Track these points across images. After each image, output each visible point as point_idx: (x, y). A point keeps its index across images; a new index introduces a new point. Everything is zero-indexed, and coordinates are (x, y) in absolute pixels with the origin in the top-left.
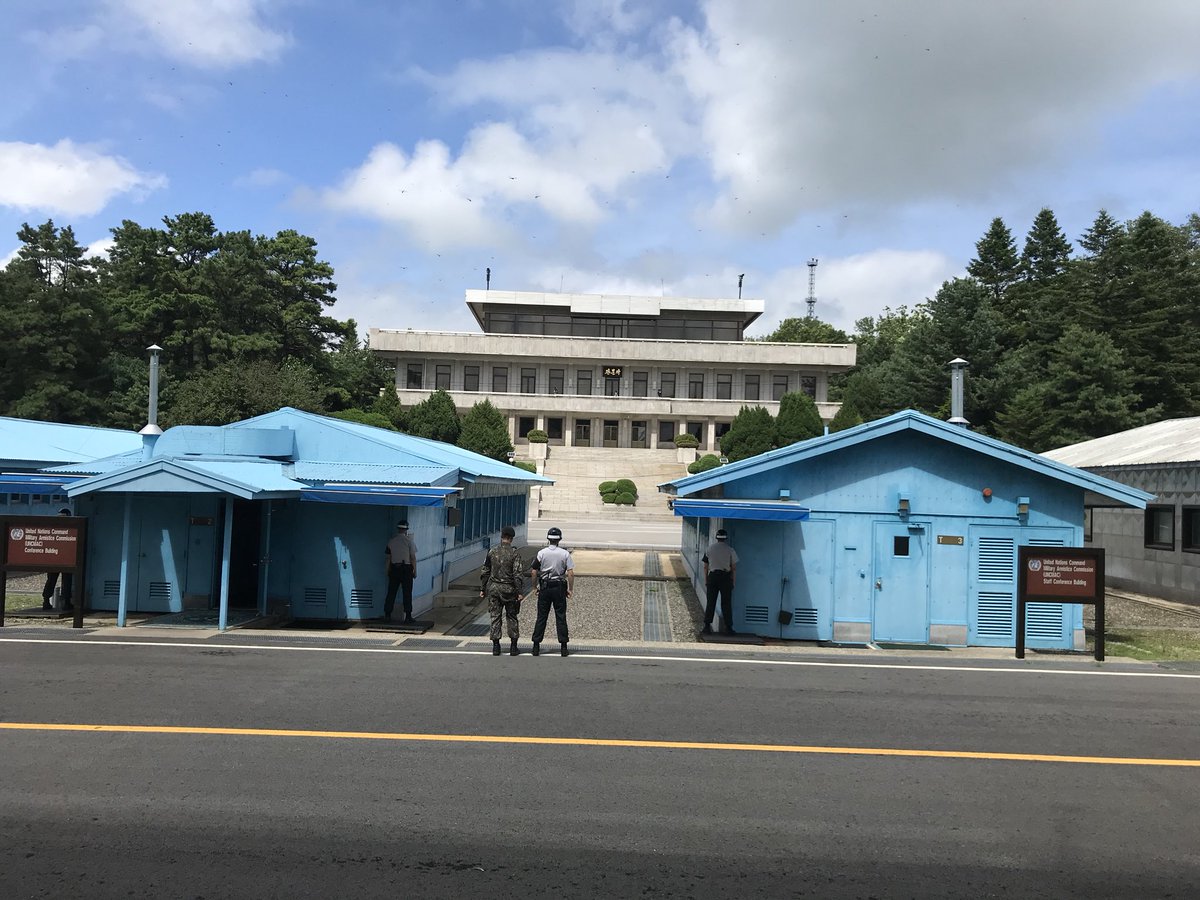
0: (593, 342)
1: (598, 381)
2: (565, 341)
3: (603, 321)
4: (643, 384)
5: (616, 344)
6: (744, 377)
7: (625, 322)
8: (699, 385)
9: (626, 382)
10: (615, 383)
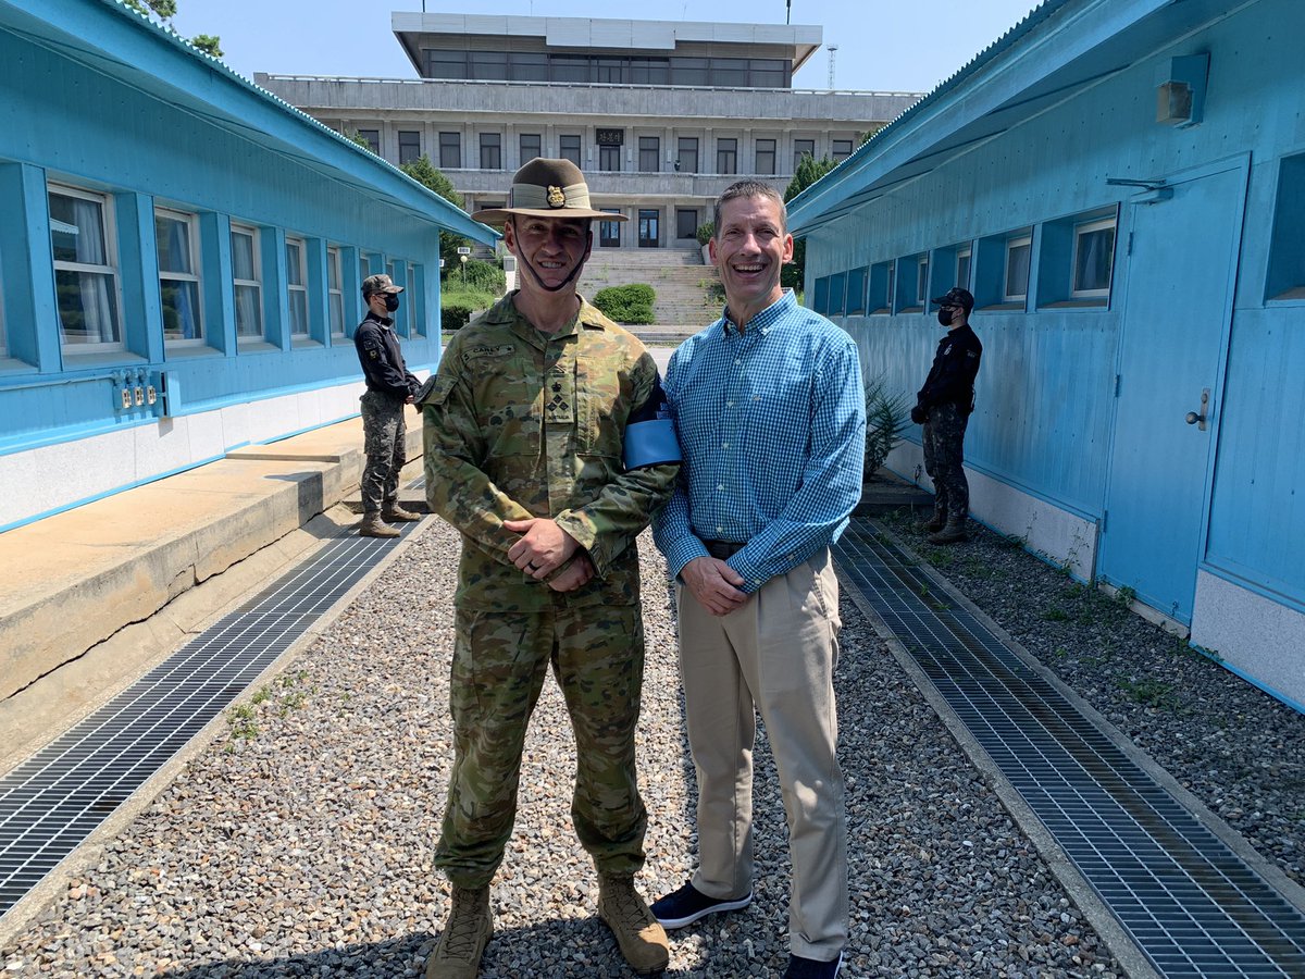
0: (581, 90)
1: (590, 151)
2: (539, 88)
3: (595, 62)
4: (652, 156)
5: (614, 93)
6: (793, 143)
7: (625, 63)
8: (731, 156)
9: (630, 152)
10: (614, 154)
